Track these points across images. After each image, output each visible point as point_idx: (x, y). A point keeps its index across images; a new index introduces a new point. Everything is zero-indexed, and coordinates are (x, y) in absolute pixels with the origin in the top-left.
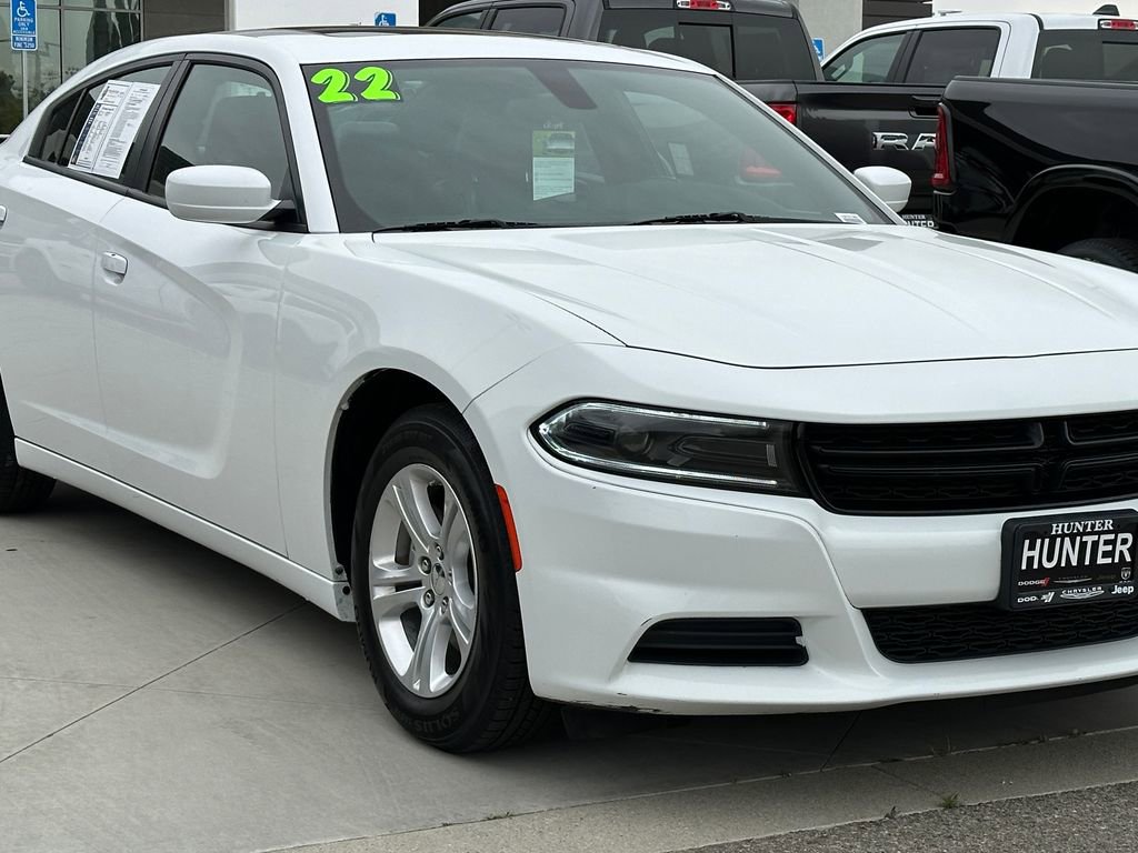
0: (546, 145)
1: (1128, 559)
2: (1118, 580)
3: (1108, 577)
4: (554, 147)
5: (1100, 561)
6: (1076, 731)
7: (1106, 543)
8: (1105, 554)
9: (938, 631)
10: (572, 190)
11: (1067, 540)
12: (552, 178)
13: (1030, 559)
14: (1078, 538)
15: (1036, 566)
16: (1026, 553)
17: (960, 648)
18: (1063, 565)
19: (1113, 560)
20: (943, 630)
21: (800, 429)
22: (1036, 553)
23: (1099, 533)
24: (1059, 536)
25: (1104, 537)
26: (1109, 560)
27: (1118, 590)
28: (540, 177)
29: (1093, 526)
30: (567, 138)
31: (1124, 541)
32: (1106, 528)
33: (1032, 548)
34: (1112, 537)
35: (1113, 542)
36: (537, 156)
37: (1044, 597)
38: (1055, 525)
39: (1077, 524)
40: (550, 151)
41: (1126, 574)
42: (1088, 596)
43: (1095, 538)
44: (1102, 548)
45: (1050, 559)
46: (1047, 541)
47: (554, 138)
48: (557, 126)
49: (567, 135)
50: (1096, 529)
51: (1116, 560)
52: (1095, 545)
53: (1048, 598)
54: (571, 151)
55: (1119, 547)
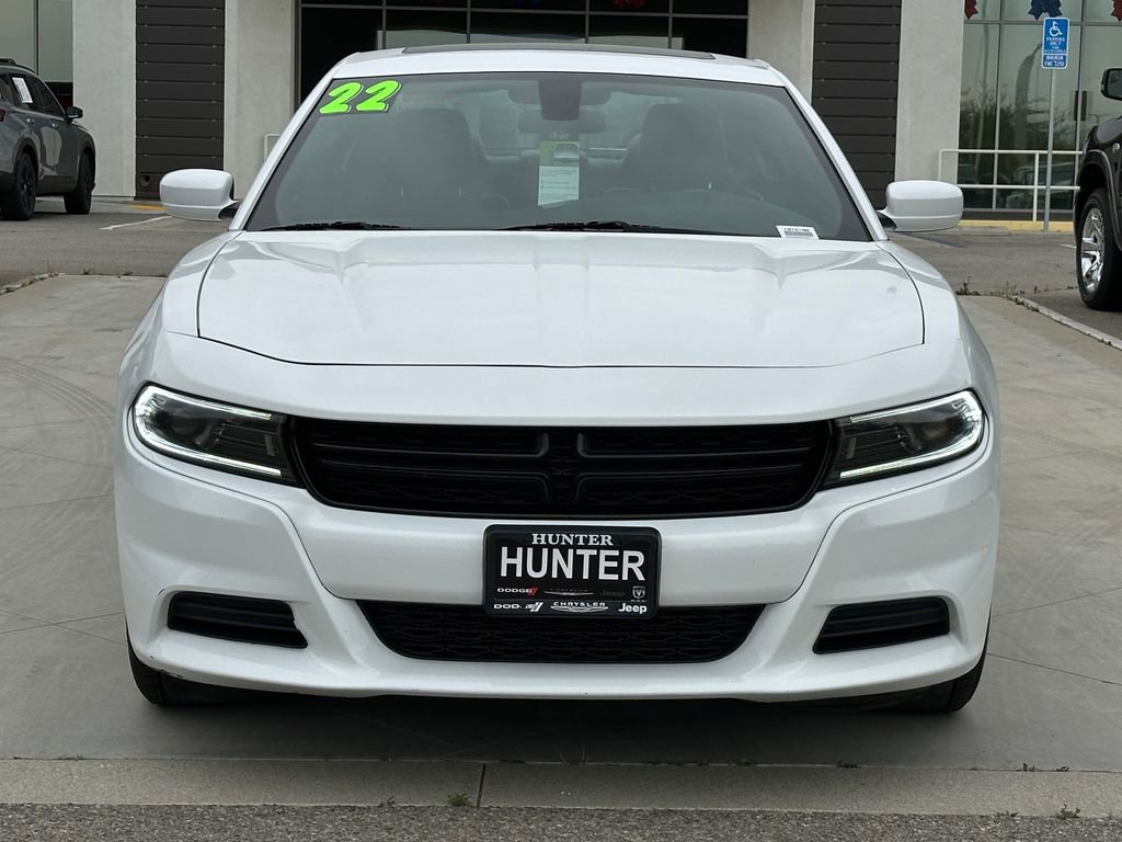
0: (553, 154)
1: (641, 577)
2: (629, 599)
3: (613, 594)
4: (560, 157)
5: (602, 576)
6: (744, 760)
7: (608, 558)
8: (608, 570)
9: (452, 631)
10: (577, 198)
11: (556, 552)
12: (558, 186)
13: (512, 568)
14: (571, 552)
15: (519, 574)
16: (505, 561)
17: (481, 650)
18: (555, 575)
19: (620, 577)
20: (457, 631)
21: (293, 422)
22: (518, 561)
23: (599, 548)
24: (544, 546)
25: (604, 553)
26: (616, 577)
27: (626, 608)
28: (547, 185)
29: (586, 540)
30: (573, 148)
31: (633, 559)
32: (603, 544)
33: (512, 555)
34: (616, 553)
35: (619, 559)
36: (543, 165)
37: (530, 606)
38: (535, 535)
39: (564, 536)
40: (557, 160)
41: (638, 593)
42: (587, 610)
43: (594, 552)
44: (603, 564)
45: (537, 568)
46: (530, 551)
47: (560, 148)
48: (563, 136)
49: (573, 145)
50: (591, 543)
51: (625, 577)
52: (594, 561)
53: (536, 607)
54: (576, 160)
55: (626, 565)
